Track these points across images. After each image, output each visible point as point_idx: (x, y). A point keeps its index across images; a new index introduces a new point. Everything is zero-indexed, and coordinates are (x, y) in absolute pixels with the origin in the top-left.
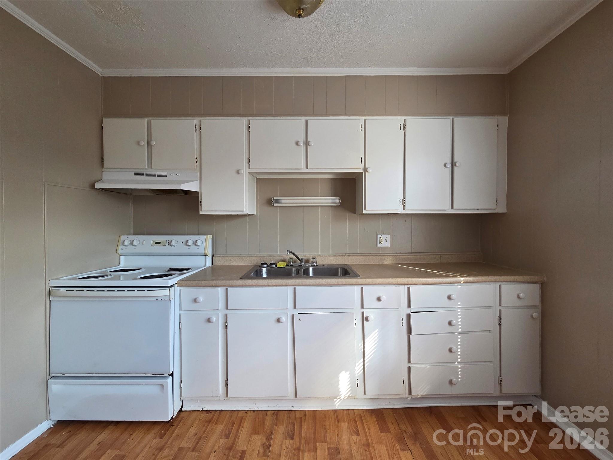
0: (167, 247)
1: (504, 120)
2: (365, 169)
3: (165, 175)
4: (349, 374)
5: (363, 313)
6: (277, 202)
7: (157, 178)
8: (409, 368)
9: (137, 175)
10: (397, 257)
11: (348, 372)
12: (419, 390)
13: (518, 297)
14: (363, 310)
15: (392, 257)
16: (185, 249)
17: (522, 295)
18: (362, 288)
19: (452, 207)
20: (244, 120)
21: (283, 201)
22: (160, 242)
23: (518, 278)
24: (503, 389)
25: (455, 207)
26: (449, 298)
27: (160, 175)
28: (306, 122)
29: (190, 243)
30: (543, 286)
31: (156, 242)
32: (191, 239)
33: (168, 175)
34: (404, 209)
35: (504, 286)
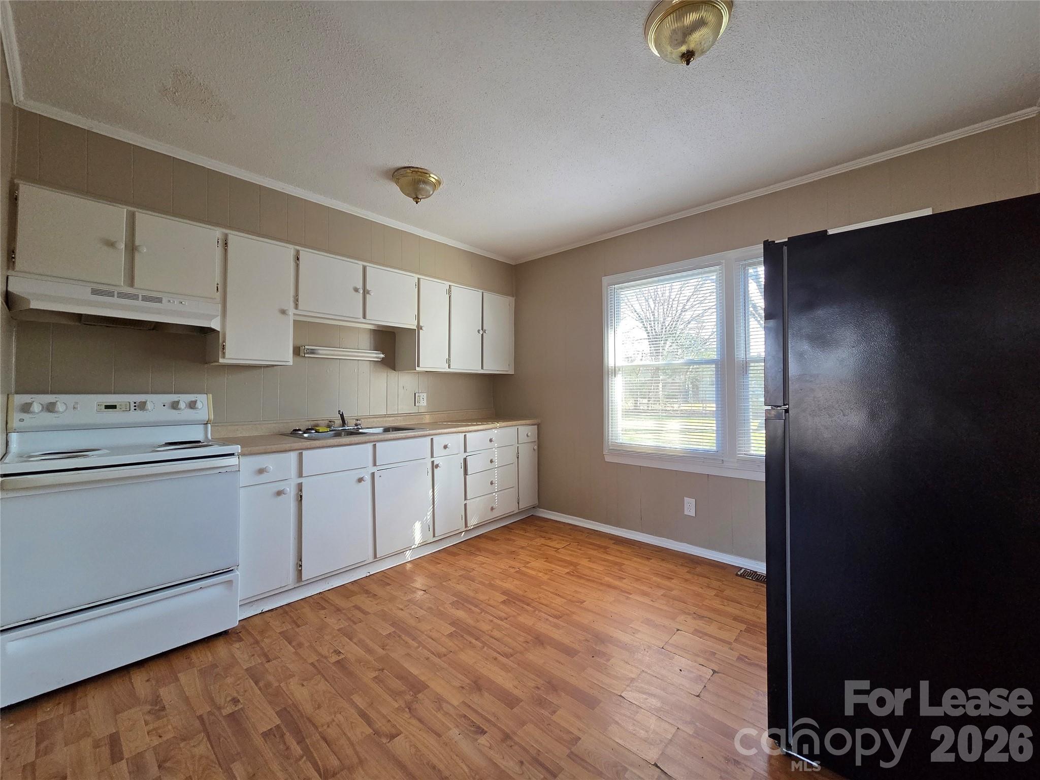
0: (132, 412)
1: (514, 299)
2: (419, 327)
3: (159, 300)
4: (421, 523)
5: (433, 462)
6: (313, 352)
7: (140, 303)
8: (465, 505)
9: (95, 292)
10: (433, 415)
11: (420, 522)
12: (473, 521)
13: (527, 436)
14: (433, 459)
15: (429, 416)
16: (174, 415)
17: (529, 434)
18: (432, 439)
19: (482, 368)
20: (290, 250)
21: (320, 352)
22: (116, 406)
23: (528, 422)
24: (520, 506)
25: (484, 368)
26: (491, 440)
27: (146, 299)
28: (364, 268)
29: (182, 405)
30: (538, 425)
31: (105, 406)
32: (184, 399)
33: (164, 300)
34: (449, 368)
35: (521, 428)
